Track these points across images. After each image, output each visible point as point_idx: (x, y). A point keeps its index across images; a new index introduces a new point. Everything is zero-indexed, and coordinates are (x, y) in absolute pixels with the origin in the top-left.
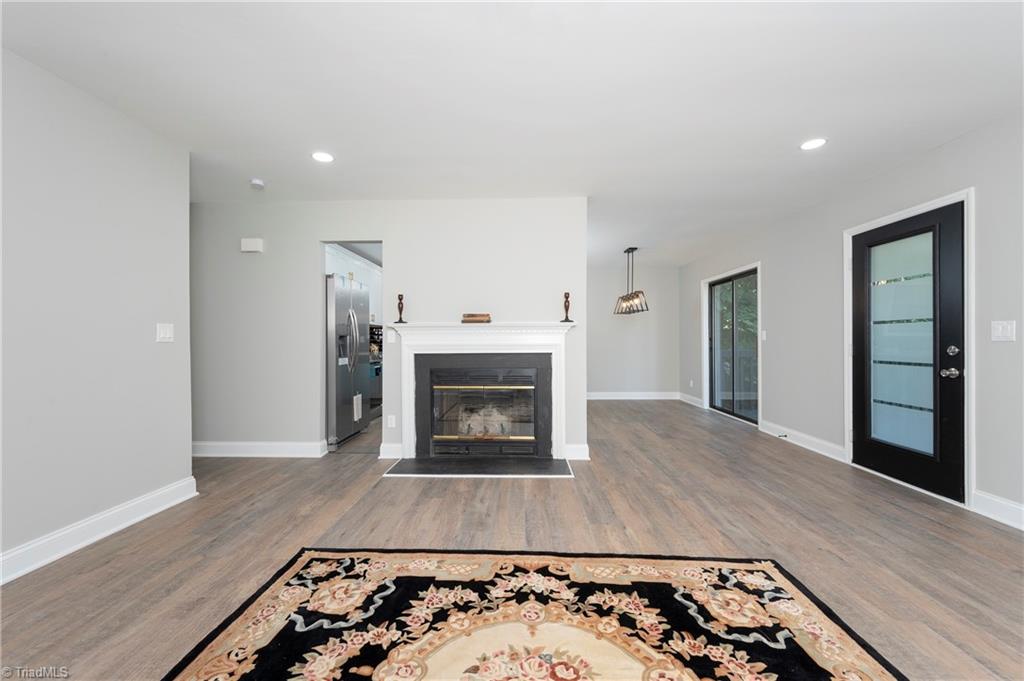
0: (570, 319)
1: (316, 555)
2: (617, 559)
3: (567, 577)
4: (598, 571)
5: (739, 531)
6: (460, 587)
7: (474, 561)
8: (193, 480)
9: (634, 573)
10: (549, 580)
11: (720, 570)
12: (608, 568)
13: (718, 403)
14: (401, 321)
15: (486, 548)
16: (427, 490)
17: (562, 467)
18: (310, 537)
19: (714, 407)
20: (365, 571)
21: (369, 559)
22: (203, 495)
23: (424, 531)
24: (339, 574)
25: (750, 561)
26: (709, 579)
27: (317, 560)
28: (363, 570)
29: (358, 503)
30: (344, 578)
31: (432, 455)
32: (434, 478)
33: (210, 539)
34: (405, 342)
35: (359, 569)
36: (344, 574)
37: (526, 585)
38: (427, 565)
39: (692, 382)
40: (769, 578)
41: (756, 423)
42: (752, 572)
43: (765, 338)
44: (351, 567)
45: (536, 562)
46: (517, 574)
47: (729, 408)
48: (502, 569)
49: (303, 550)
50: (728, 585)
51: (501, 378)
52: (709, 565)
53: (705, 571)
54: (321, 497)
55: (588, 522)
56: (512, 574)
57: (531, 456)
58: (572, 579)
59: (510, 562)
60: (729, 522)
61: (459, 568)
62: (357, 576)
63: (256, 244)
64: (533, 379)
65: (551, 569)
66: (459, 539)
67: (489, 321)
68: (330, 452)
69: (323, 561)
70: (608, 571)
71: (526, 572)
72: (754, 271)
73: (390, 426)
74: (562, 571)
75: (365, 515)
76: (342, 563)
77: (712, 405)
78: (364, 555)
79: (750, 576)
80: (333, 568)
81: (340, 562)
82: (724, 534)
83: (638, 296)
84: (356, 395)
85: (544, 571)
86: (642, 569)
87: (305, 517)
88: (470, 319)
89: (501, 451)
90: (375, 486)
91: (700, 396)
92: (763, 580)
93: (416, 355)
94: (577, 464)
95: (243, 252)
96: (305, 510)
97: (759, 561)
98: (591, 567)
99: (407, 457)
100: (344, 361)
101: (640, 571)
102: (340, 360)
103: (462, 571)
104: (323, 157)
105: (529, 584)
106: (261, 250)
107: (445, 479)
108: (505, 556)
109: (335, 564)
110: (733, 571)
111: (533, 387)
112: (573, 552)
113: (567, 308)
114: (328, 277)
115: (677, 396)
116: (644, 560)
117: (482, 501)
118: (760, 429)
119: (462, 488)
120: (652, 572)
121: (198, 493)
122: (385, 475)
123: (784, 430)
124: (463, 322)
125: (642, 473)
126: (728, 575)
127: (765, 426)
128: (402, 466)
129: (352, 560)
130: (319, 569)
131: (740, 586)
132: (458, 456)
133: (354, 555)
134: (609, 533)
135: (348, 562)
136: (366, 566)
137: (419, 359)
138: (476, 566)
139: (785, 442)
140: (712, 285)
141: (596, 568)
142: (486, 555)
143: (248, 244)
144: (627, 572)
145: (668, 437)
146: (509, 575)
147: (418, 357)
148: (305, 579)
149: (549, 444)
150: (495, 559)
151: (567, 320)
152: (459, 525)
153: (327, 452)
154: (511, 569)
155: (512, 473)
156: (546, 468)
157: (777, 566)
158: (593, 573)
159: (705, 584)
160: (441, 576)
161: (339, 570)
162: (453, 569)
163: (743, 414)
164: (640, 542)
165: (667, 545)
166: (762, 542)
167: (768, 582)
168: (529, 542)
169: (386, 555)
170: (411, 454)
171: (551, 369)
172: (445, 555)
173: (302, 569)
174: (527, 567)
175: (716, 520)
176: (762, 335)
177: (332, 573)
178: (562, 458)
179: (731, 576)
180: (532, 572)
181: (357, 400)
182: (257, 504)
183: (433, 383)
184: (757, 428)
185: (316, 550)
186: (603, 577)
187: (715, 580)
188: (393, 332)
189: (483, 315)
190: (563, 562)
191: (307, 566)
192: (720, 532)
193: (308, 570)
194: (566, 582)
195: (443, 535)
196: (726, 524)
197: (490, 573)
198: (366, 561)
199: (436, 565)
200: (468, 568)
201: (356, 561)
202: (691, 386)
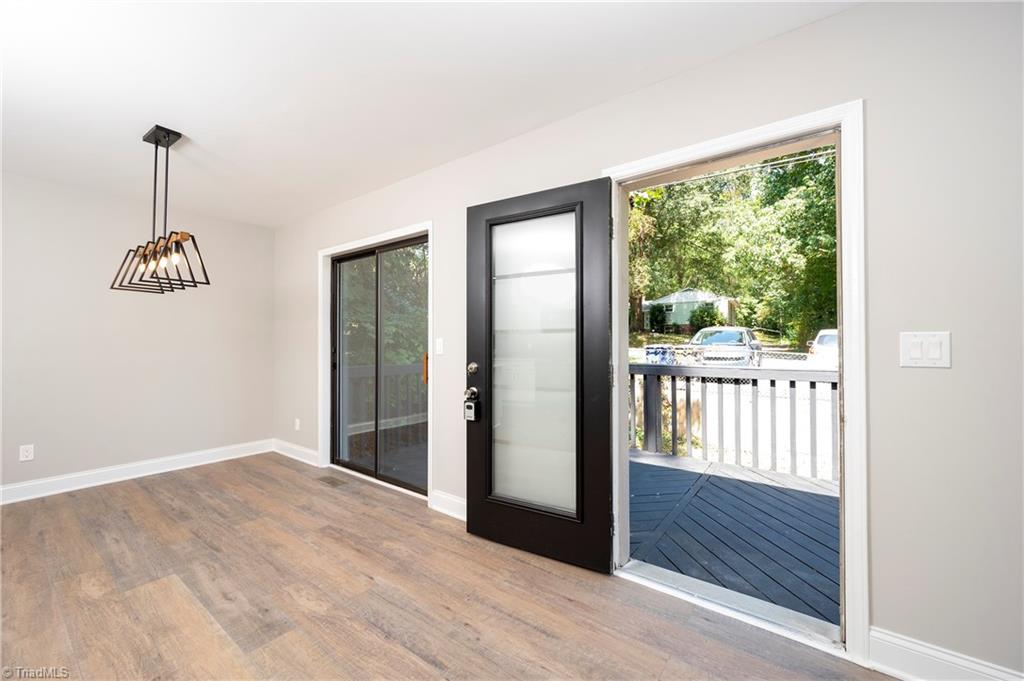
13: (345, 456)
19: (339, 463)
39: (298, 422)
41: (425, 493)
72: (421, 239)
77: (334, 460)
83: (180, 247)
91: (315, 447)
118: (430, 503)
140: (337, 261)
184: (426, 502)
202: (297, 428)
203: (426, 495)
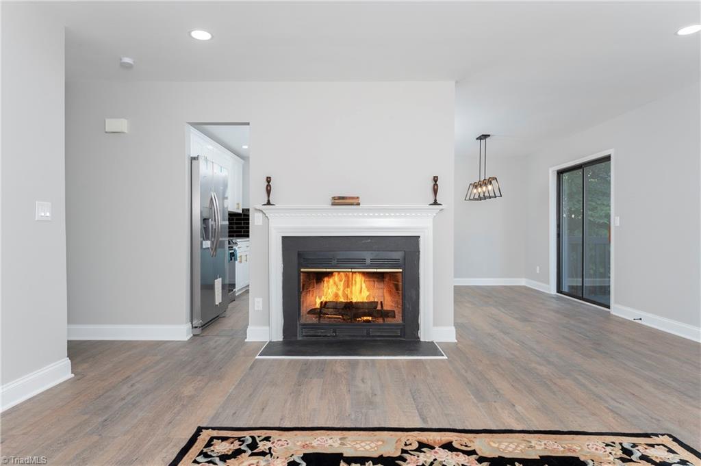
0: (439, 202)
1: (215, 433)
2: (517, 435)
3: (473, 452)
4: (503, 446)
5: (624, 407)
6: (370, 462)
7: (375, 438)
8: (68, 361)
9: (538, 447)
10: (458, 455)
11: (621, 444)
12: (511, 443)
13: (565, 289)
14: (269, 203)
15: (383, 425)
16: (305, 370)
17: (432, 349)
18: (203, 415)
19: (561, 293)
20: (270, 449)
21: (270, 437)
22: (79, 377)
23: (315, 410)
24: (244, 451)
25: (647, 435)
26: (613, 453)
27: (218, 438)
28: (267, 448)
29: (240, 384)
30: (250, 456)
31: (299, 338)
32: (308, 360)
33: (100, 419)
34: (272, 225)
35: (262, 446)
36: (250, 452)
37: (435, 460)
38: (330, 442)
39: (538, 268)
40: (670, 451)
41: (609, 307)
42: (653, 446)
43: (618, 224)
44: (253, 445)
45: (439, 438)
46: (423, 450)
47: (577, 293)
48: (406, 445)
49: (200, 430)
50: (633, 457)
51: (368, 262)
52: (609, 439)
53: (607, 445)
54: (200, 378)
55: (475, 400)
56: (418, 450)
57: (398, 339)
58: (480, 454)
59: (414, 438)
60: (614, 400)
61: (363, 444)
62: (263, 454)
63: (120, 124)
64: (401, 262)
65: (455, 445)
66: (353, 417)
67: (359, 204)
68: (194, 335)
69: (224, 439)
70: (513, 446)
71: (432, 448)
72: (608, 158)
73: (256, 309)
74: (466, 446)
75: (250, 395)
76: (243, 441)
77: (559, 290)
78: (264, 433)
79: (652, 449)
80: (236, 445)
81: (240, 440)
82: (612, 411)
83: (491, 183)
84: (217, 278)
85: (448, 446)
86: (545, 444)
87: (191, 398)
88: (339, 201)
89: (368, 333)
90: (251, 368)
91: (548, 282)
92: (666, 453)
93: (284, 238)
94: (447, 346)
95: (106, 132)
96: (188, 390)
97: (657, 435)
98: (494, 442)
99: (274, 340)
100: (207, 244)
101: (543, 446)
102: (204, 242)
103: (368, 447)
104: (201, 35)
105: (440, 460)
106: (126, 131)
107: (319, 360)
108: (406, 433)
109: (237, 443)
110: (634, 445)
111: (401, 270)
112: (470, 428)
113: (435, 191)
114: (193, 159)
115: (522, 282)
116: (543, 435)
117: (363, 380)
118: (611, 313)
119: (339, 369)
120: (555, 447)
121: (73, 375)
122: (258, 357)
123: (639, 314)
124: (333, 204)
125: (512, 354)
126: (631, 449)
127: (618, 309)
128: (271, 349)
129: (253, 438)
130: (221, 448)
131: (644, 458)
132: (326, 339)
133: (255, 433)
134: (500, 411)
135: (250, 441)
136: (269, 444)
137: (288, 242)
138: (380, 443)
139: (640, 325)
140: (560, 173)
141: (500, 443)
142: (386, 432)
143: (112, 124)
144: (531, 447)
145: (525, 320)
146: (415, 450)
147: (286, 240)
148: (211, 456)
149: (416, 327)
150: (396, 436)
151: (435, 203)
152: (348, 404)
153: (192, 335)
154: (416, 445)
155: (385, 355)
156: (417, 350)
157: (675, 440)
158: (498, 448)
159: (611, 458)
160: (348, 453)
161: (243, 447)
162: (358, 446)
163: (592, 299)
164: (533, 419)
165: (562, 422)
166: (652, 418)
167: (671, 455)
168: (424, 420)
169: (286, 433)
170: (278, 337)
171: (419, 252)
172: (344, 432)
173: (205, 447)
174: (431, 443)
175: (600, 398)
176: (615, 221)
177: (236, 450)
178: (430, 341)
179: (634, 450)
180: (437, 448)
181: (218, 283)
182: (138, 385)
183: (300, 265)
184: (609, 312)
185: (214, 429)
186: (510, 452)
187: (620, 453)
188: (261, 215)
189: (353, 198)
190: (465, 438)
191: (209, 444)
192: (608, 408)
193: (212, 448)
194: (474, 456)
195: (336, 415)
196: (613, 403)
197: (396, 449)
198: (267, 439)
199: (339, 442)
200: (373, 445)
201: (258, 440)
202: (538, 272)
203: (609, 308)
